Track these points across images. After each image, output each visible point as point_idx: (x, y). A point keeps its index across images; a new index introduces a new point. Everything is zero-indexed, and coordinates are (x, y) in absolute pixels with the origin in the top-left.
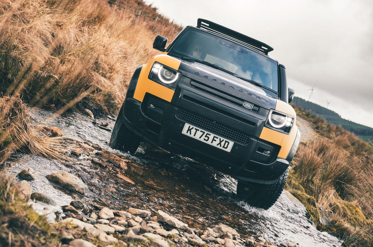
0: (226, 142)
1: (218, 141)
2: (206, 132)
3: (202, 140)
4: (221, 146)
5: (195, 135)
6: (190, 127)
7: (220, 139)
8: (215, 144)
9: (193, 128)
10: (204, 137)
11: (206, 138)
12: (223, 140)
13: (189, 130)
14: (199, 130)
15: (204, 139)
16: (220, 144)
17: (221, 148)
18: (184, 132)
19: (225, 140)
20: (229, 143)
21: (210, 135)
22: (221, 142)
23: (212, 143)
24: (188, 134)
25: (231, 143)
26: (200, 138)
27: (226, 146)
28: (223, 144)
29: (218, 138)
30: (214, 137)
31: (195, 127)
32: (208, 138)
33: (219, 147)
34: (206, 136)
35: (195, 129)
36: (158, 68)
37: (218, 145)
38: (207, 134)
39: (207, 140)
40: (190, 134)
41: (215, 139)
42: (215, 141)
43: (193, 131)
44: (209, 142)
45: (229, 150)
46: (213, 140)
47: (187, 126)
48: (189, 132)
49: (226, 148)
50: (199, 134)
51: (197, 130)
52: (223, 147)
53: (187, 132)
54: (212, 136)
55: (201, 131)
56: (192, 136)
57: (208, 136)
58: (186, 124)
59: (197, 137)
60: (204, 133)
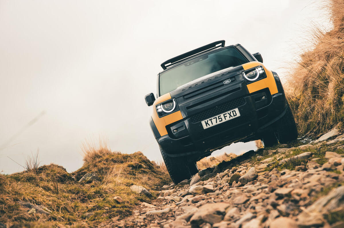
0: (233, 112)
1: (228, 115)
2: (217, 116)
3: (219, 123)
4: (232, 117)
5: (212, 124)
6: (205, 122)
7: (228, 113)
8: (228, 119)
9: (208, 121)
10: (218, 120)
11: (220, 120)
12: (230, 112)
13: (207, 124)
14: (212, 119)
15: (220, 121)
16: (230, 116)
17: (234, 117)
18: (205, 127)
19: (231, 111)
20: (235, 111)
21: (220, 116)
22: (230, 114)
23: (225, 119)
24: (208, 126)
25: (237, 110)
26: (217, 122)
27: (235, 114)
28: (232, 114)
29: (226, 114)
30: (224, 115)
31: (208, 119)
32: (221, 118)
33: (231, 118)
34: (219, 119)
35: (209, 120)
36: (160, 108)
37: (230, 118)
38: (218, 117)
39: (222, 120)
40: (209, 125)
41: (225, 115)
42: (226, 116)
43: (209, 122)
44: (224, 121)
45: (238, 115)
46: (225, 117)
47: (203, 123)
48: (207, 125)
49: (236, 115)
50: (214, 121)
51: (211, 120)
52: (234, 116)
53: (207, 126)
54: (222, 116)
55: (214, 118)
56: (211, 125)
57: (220, 117)
58: (202, 122)
59: (215, 124)
60: (216, 118)
